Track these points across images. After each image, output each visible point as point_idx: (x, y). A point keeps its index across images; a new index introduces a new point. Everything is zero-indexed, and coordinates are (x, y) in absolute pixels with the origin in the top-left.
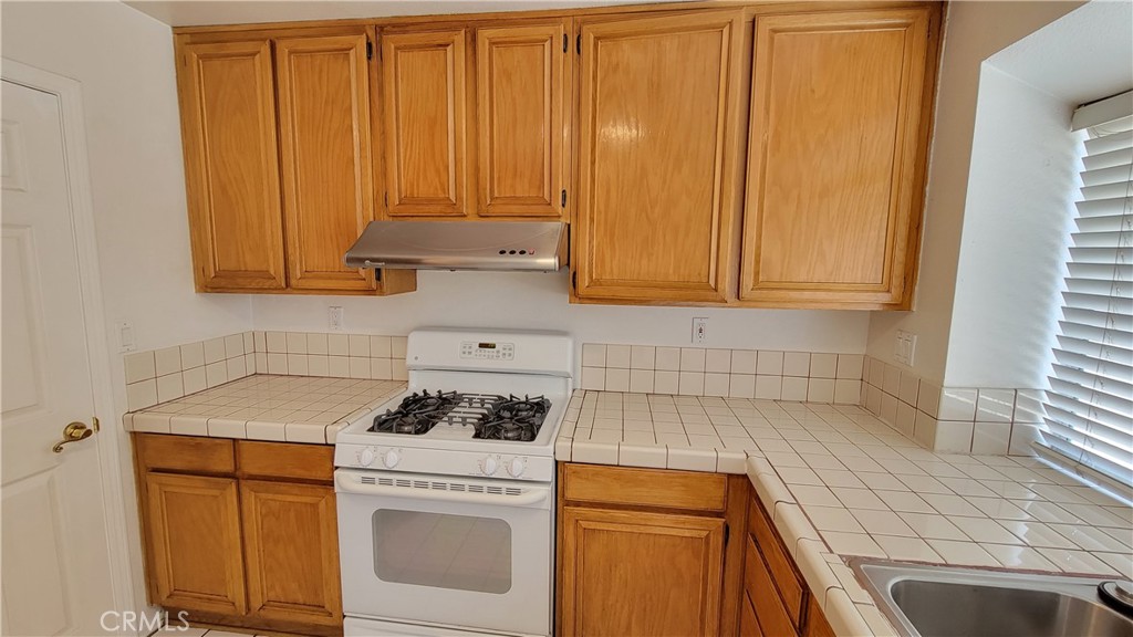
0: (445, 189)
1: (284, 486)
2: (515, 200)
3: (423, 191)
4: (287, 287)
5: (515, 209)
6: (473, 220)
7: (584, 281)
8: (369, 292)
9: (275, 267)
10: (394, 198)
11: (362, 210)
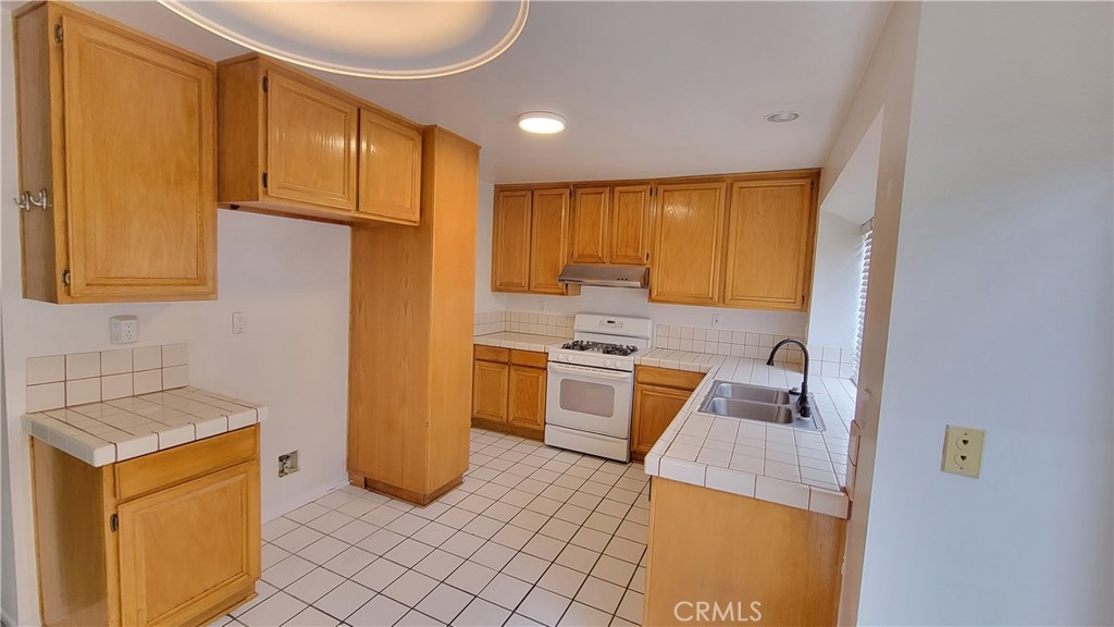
0: (597, 252)
1: (527, 369)
2: (626, 256)
3: (588, 252)
4: (529, 290)
5: (626, 261)
6: (608, 265)
7: (654, 293)
8: (562, 294)
9: (525, 282)
10: (576, 255)
11: (562, 261)
